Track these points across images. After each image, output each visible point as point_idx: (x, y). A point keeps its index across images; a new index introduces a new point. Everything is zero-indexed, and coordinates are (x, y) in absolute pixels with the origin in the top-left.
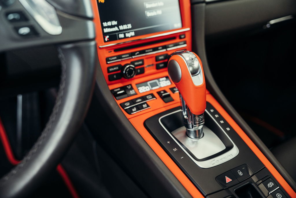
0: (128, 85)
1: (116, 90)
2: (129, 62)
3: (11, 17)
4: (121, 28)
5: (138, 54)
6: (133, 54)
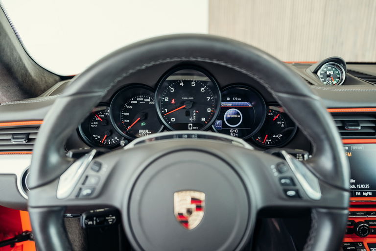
0: (359, 243)
1: (346, 244)
2: (363, 220)
3: (283, 181)
4: (359, 186)
5: (373, 215)
6: (369, 213)
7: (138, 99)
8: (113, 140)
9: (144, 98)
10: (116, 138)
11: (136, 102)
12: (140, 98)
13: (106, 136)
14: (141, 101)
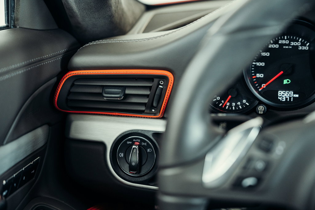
7: (280, 42)
8: (239, 103)
9: (291, 40)
10: (244, 101)
11: (277, 46)
12: (284, 39)
13: (230, 96)
14: (285, 45)
